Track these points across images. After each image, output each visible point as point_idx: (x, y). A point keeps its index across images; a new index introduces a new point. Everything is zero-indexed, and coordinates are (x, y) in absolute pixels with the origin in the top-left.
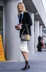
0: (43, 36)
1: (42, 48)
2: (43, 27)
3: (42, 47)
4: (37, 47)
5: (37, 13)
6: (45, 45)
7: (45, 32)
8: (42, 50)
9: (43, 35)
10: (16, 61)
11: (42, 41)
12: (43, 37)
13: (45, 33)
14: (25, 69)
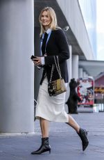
0: (81, 79)
1: (79, 106)
2: (80, 60)
3: (79, 104)
4: (66, 103)
5: (68, 28)
6: (85, 100)
7: (84, 71)
8: (79, 109)
9: (81, 76)
10: (20, 134)
11: (78, 89)
12: (81, 81)
13: (85, 73)
14: (39, 154)
